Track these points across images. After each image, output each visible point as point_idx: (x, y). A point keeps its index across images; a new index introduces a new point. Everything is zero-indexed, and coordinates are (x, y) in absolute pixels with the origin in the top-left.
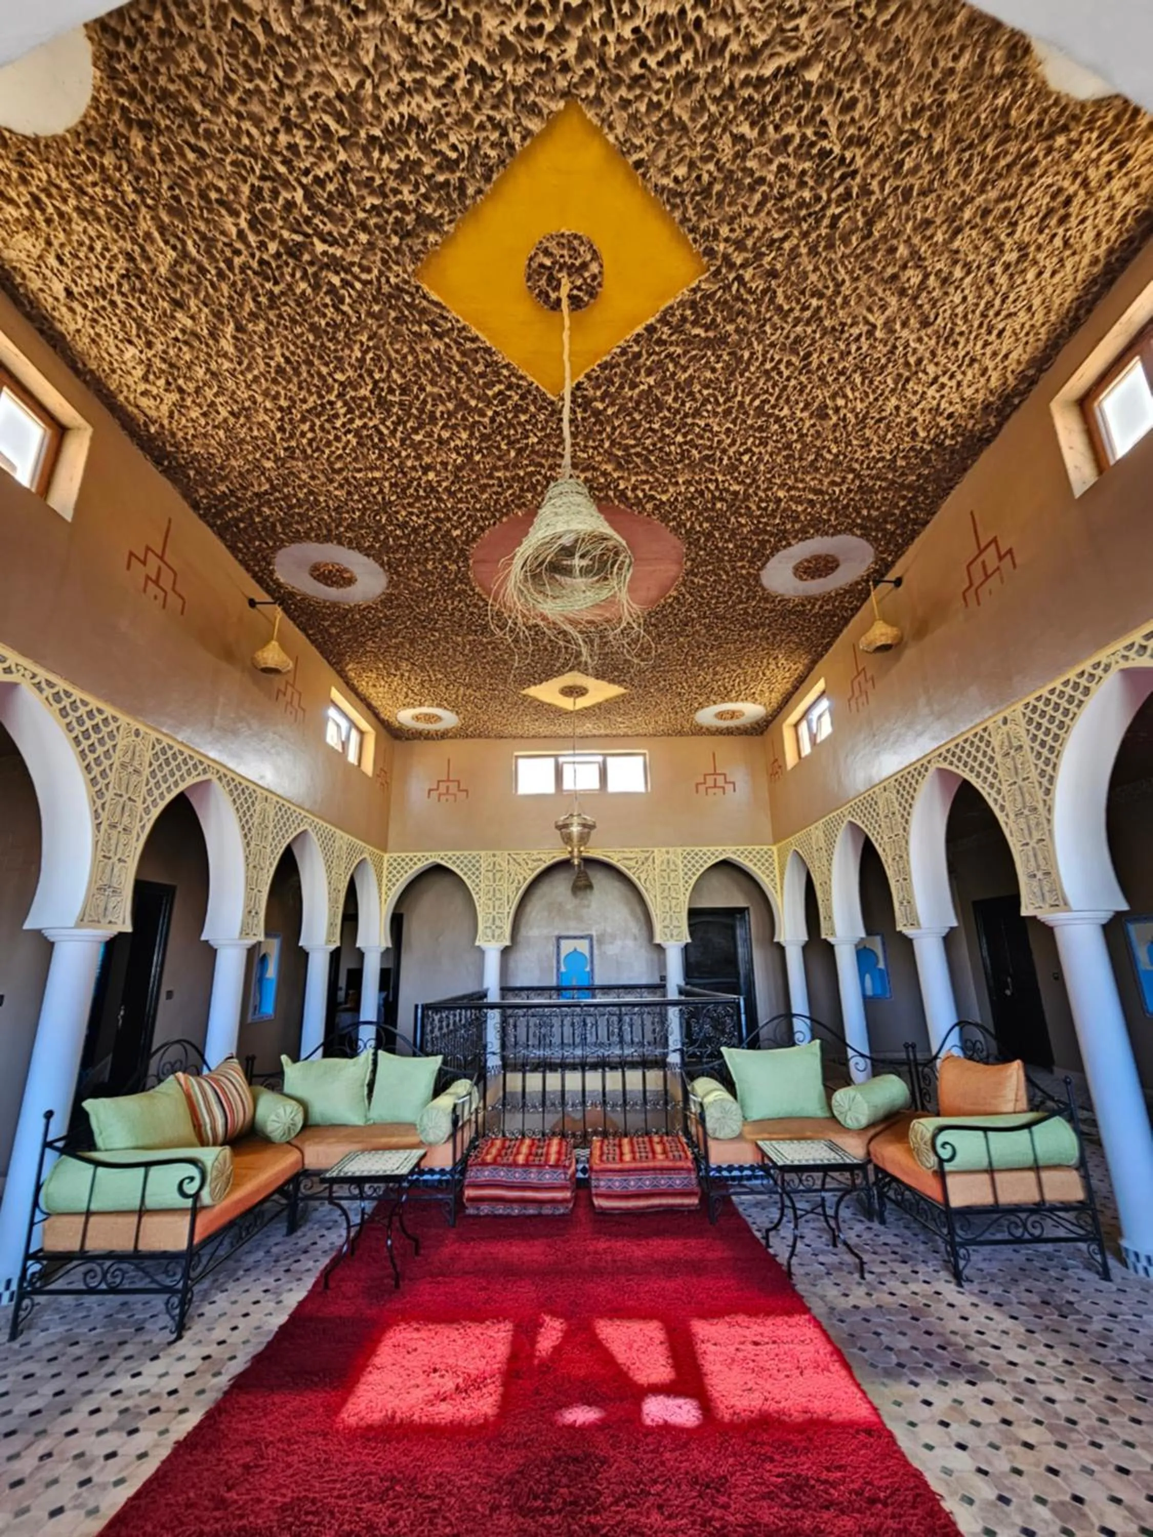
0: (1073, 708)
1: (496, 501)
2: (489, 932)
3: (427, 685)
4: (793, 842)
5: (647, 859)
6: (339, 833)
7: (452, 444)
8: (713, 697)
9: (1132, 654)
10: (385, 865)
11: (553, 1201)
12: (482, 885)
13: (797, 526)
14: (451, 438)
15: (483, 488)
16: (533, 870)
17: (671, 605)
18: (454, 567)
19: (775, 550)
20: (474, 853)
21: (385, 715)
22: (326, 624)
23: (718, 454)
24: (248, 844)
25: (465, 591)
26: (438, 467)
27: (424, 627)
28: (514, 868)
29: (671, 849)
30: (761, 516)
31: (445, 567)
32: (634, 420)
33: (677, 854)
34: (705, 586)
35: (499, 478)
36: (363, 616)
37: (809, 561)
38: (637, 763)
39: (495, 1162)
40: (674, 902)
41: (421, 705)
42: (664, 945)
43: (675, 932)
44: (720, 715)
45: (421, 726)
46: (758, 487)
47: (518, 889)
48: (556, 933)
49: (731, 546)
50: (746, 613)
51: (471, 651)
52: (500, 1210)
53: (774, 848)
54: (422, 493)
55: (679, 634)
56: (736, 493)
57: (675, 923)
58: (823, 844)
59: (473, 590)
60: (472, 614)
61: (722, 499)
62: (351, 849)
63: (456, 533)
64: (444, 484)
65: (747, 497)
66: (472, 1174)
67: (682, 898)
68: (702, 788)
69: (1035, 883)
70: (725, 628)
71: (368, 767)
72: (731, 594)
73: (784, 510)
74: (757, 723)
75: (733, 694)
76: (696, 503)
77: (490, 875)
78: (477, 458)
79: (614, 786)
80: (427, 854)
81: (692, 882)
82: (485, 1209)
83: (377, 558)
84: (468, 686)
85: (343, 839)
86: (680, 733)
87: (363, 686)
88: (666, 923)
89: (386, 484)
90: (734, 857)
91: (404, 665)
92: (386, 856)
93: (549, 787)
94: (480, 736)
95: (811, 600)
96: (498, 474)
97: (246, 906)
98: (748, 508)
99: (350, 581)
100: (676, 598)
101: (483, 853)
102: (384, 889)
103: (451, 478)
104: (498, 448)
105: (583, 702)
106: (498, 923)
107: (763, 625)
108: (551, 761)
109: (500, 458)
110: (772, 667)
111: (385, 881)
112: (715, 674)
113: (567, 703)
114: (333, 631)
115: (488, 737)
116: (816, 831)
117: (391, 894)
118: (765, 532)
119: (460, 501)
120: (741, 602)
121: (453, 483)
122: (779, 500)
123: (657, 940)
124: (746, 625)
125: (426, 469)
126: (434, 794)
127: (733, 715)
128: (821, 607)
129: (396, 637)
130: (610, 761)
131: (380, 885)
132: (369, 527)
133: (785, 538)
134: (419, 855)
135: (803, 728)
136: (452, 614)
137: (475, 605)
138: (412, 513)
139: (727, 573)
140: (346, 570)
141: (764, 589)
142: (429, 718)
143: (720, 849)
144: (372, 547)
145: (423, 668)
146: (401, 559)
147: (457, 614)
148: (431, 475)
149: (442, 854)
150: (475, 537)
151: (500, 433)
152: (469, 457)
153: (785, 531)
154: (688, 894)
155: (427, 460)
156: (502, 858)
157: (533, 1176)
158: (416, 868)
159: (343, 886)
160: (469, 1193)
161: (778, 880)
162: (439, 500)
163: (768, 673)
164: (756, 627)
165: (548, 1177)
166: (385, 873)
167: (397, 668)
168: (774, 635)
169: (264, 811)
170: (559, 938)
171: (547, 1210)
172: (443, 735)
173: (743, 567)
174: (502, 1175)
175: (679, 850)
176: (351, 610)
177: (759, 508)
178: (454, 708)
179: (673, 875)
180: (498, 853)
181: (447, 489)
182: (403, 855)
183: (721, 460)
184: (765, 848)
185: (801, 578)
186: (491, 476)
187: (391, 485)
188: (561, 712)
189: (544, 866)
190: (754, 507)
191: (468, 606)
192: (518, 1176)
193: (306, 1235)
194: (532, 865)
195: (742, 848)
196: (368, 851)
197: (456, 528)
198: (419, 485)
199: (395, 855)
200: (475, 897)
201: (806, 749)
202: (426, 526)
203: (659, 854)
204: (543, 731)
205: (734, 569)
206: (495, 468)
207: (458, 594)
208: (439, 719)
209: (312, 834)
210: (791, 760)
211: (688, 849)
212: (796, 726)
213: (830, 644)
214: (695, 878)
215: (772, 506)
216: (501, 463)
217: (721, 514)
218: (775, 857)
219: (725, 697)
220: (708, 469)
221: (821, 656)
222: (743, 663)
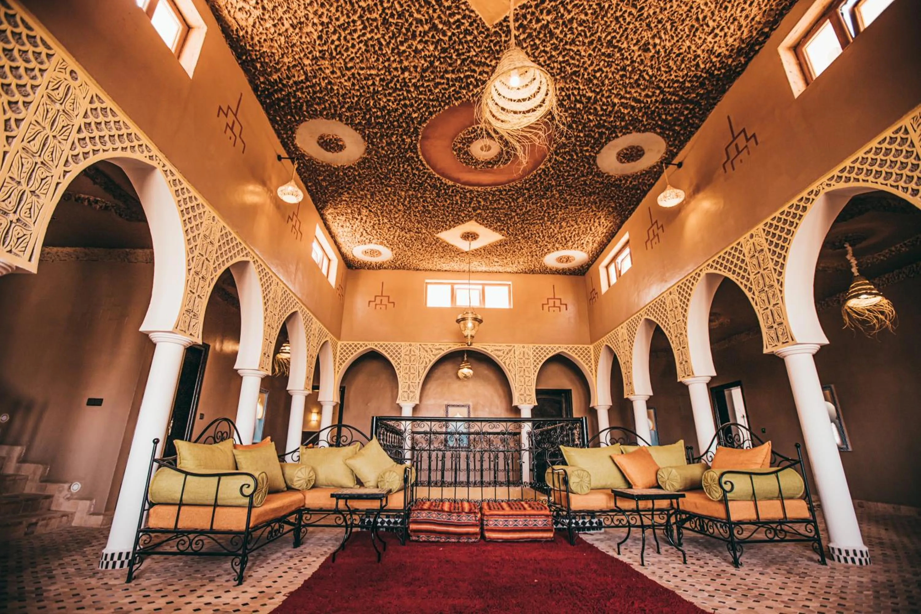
0: (796, 220)
1: (443, 95)
2: (406, 395)
3: (376, 227)
4: (605, 341)
5: (510, 350)
6: (315, 319)
7: (423, 54)
8: (557, 245)
9: (833, 182)
10: (339, 349)
11: (467, 534)
12: (402, 364)
13: (623, 124)
14: (423, 50)
15: (437, 85)
16: (435, 355)
17: (540, 175)
18: (409, 140)
19: (609, 139)
20: (397, 343)
21: (344, 250)
22: (321, 178)
23: (582, 71)
24: (266, 310)
25: (413, 158)
26: (412, 69)
27: (382, 183)
28: (423, 353)
29: (526, 345)
30: (602, 115)
31: (403, 140)
32: (535, 44)
33: (529, 349)
34: (562, 163)
35: (448, 79)
36: (345, 174)
37: (627, 149)
38: (505, 290)
39: (429, 509)
40: (527, 379)
41: (370, 242)
42: (520, 407)
43: (528, 398)
44: (560, 260)
45: (367, 259)
46: (603, 95)
47: (425, 368)
48: (446, 403)
49: (582, 135)
50: (585, 184)
51: (409, 202)
52: (433, 538)
53: (591, 347)
54: (398, 86)
55: (542, 197)
56: (590, 98)
57: (528, 392)
58: (626, 337)
59: (418, 157)
60: (414, 175)
61: (580, 102)
62: (320, 331)
63: (414, 115)
64: (413, 81)
65: (596, 101)
66: (414, 515)
67: (532, 377)
68: (546, 307)
70: (571, 194)
71: (332, 280)
72: (577, 170)
73: (616, 113)
74: (582, 266)
75: (570, 243)
76: (565, 103)
77: (407, 358)
78: (437, 64)
79: (489, 304)
80: (366, 343)
81: (539, 366)
82: (423, 537)
83: (362, 132)
84: (403, 229)
85: (317, 324)
86: (533, 272)
87: (335, 227)
88: (522, 392)
89: (378, 79)
90: (566, 351)
91: (364, 212)
92: (340, 343)
93: (446, 303)
94: (404, 268)
95: (626, 177)
96: (447, 76)
97: (263, 349)
98: (595, 109)
99: (341, 148)
100: (544, 170)
101: (403, 343)
102: (337, 364)
103: (418, 77)
104: (451, 58)
105: (476, 245)
106: (412, 389)
107: (594, 193)
108: (449, 287)
109: (450, 65)
110: (596, 224)
111: (338, 359)
112: (561, 227)
113: (464, 246)
114: (324, 184)
115: (409, 269)
116: (622, 331)
117: (344, 365)
118: (604, 126)
119: (421, 93)
120: (583, 176)
121: (419, 81)
122: (614, 105)
123: (515, 403)
124: (584, 193)
125: (404, 70)
126: (372, 304)
127: (568, 259)
128: (631, 183)
129: (363, 190)
130: (487, 288)
131: (335, 358)
132: (361, 109)
133: (615, 132)
134: (361, 343)
135: (612, 269)
136: (402, 175)
137: (417, 169)
138: (389, 100)
139: (577, 154)
140: (340, 140)
141: (598, 168)
142: (373, 253)
143: (557, 346)
144: (360, 123)
145: (376, 214)
146: (377, 133)
147: (405, 175)
148: (406, 74)
149: (376, 343)
150: (426, 119)
151: (453, 48)
152: (432, 63)
153: (616, 127)
154: (536, 374)
155: (406, 63)
156: (416, 345)
157: (454, 518)
158: (359, 351)
159: (315, 355)
160: (413, 527)
161: (593, 367)
162: (409, 92)
163: (593, 228)
164: (590, 194)
165: (464, 519)
166: (338, 354)
167: (360, 214)
168: (601, 201)
169: (276, 291)
170: (448, 406)
171: (464, 540)
172: (380, 267)
173: (587, 151)
174: (434, 516)
175: (531, 346)
176: (337, 169)
177: (602, 109)
178: (391, 245)
179: (526, 361)
180: (413, 344)
181: (414, 85)
182: (351, 343)
183: (583, 75)
184: (586, 346)
185: (621, 161)
186: (442, 77)
187: (381, 80)
188: (459, 252)
189: (442, 353)
190: (599, 108)
191: (413, 169)
192: (444, 517)
193: (306, 548)
194: (435, 352)
195: (571, 346)
196: (330, 337)
197: (415, 112)
198: (398, 81)
199: (345, 343)
200: (397, 372)
201: (614, 280)
202: (397, 110)
203: (518, 348)
204: (445, 267)
205: (581, 151)
206: (446, 72)
207: (408, 160)
208: (379, 253)
209: (300, 315)
210: (604, 288)
211: (537, 345)
212: (607, 267)
213: (633, 210)
214: (541, 364)
215: (610, 108)
216: (450, 69)
217: (579, 112)
218: (592, 352)
219: (565, 246)
220: (575, 81)
221: (627, 218)
222: (579, 220)
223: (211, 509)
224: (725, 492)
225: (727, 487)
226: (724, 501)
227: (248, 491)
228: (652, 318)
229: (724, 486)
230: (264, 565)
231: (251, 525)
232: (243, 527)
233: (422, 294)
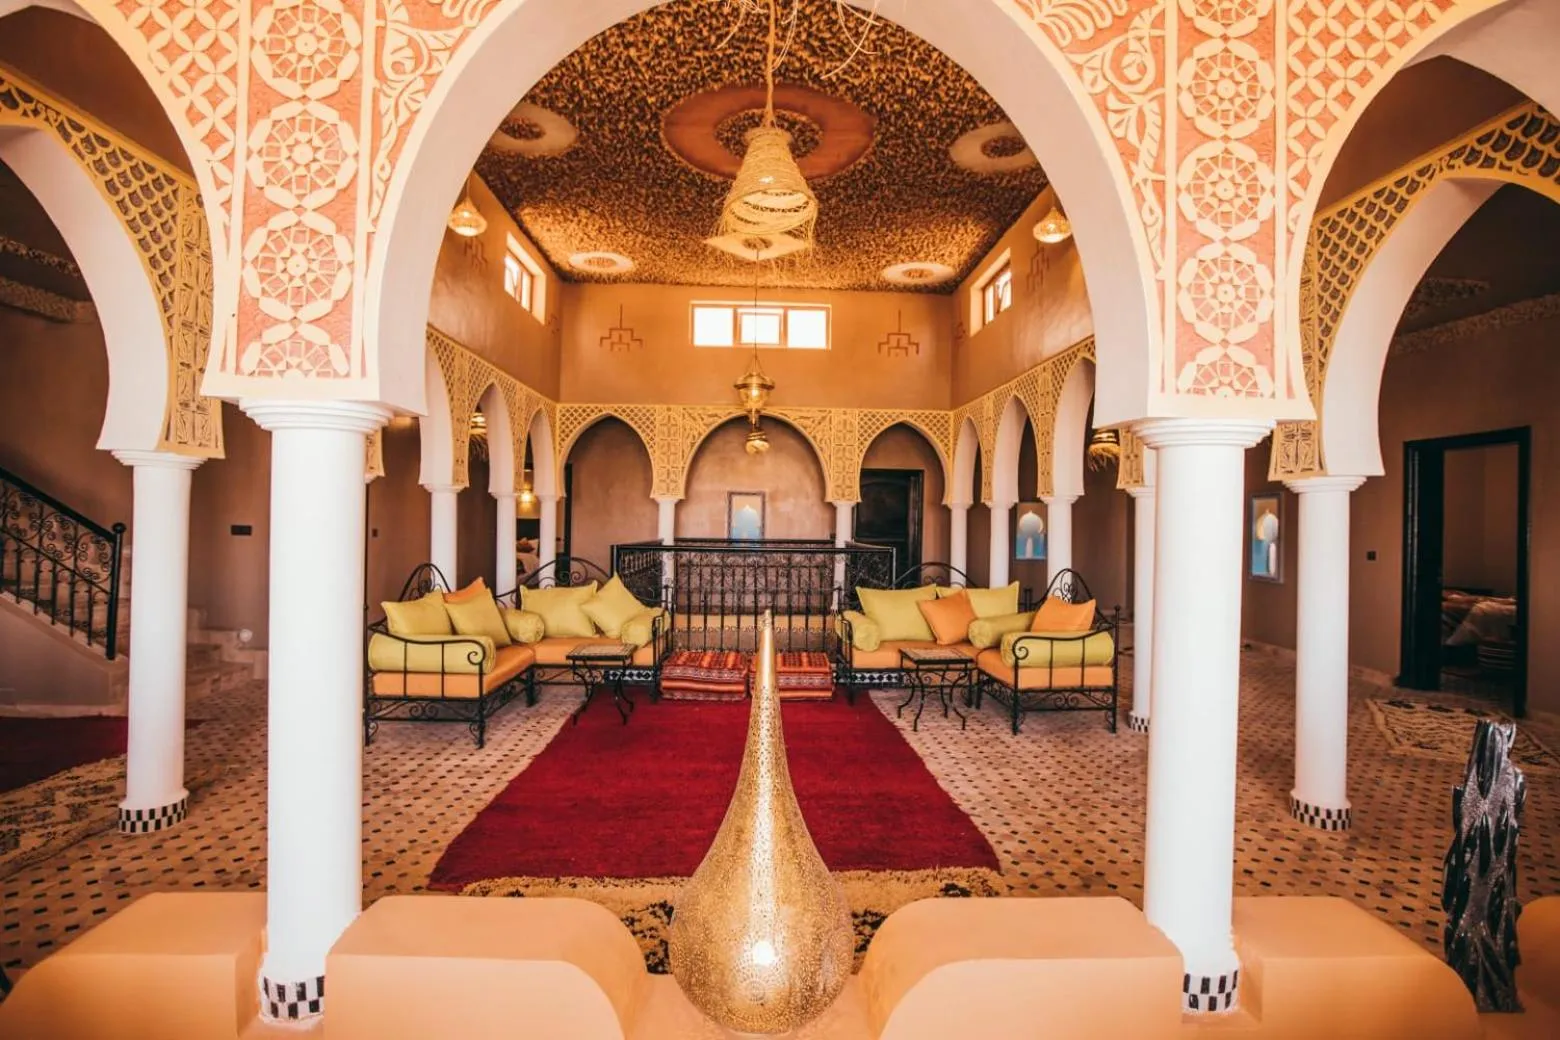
1: (693, 76)
2: (664, 485)
3: (604, 231)
4: (967, 409)
5: (824, 418)
6: (519, 385)
7: (656, 27)
8: (901, 256)
10: (558, 415)
11: (730, 693)
12: (657, 439)
13: (984, 112)
14: (655, 22)
15: (681, 64)
16: (707, 425)
17: (861, 172)
18: (645, 128)
19: (963, 130)
20: (648, 406)
21: (555, 258)
22: (508, 171)
23: (909, 50)
24: (452, 399)
25: (654, 149)
26: (640, 45)
27: (607, 179)
28: (689, 422)
29: (848, 411)
30: (950, 102)
31: (637, 128)
32: (830, 18)
33: (854, 416)
34: (895, 157)
35: (698, 58)
36: (547, 166)
37: (996, 141)
38: (819, 318)
39: (685, 664)
40: (848, 463)
41: (596, 249)
42: (837, 503)
43: (847, 491)
44: (909, 273)
45: (595, 269)
46: (947, 78)
47: (693, 444)
48: (729, 489)
49: (920, 125)
50: (935, 181)
51: (654, 202)
52: (689, 697)
53: (951, 414)
54: (621, 65)
55: (868, 197)
56: (925, 83)
57: (848, 482)
58: (991, 414)
59: (661, 147)
60: (659, 169)
61: (911, 86)
62: (529, 397)
63: (651, 100)
64: (645, 59)
65: (936, 85)
66: (667, 671)
67: (856, 459)
68: (885, 348)
69: (1128, 463)
70: (914, 195)
71: (540, 313)
72: (921, 166)
73: (971, 99)
74: (946, 283)
75: (922, 255)
76: (887, 88)
77: (665, 429)
78: (679, 40)
79: (795, 342)
80: (600, 406)
81: (867, 444)
82: (678, 696)
83: (570, 116)
84: (648, 234)
85: (522, 390)
86: (867, 288)
87: (537, 230)
88: (840, 482)
89: (588, 56)
90: (911, 421)
91: (583, 212)
92: (559, 406)
93: (726, 340)
94: (655, 281)
95: (1001, 175)
96: (696, 53)
97: (455, 456)
98: (937, 95)
99: (538, 135)
100: (865, 165)
101: (657, 407)
102: (558, 439)
103: (651, 55)
104: (701, 32)
105: (765, 254)
106: (672, 476)
107: (952, 193)
108: (729, 312)
109: (700, 41)
110: (961, 231)
111: (558, 432)
112: (904, 235)
113: (750, 255)
114: (515, 179)
115: (663, 283)
116: (988, 402)
117: (565, 444)
118: (953, 115)
119: (659, 73)
120: (930, 172)
121: (653, 58)
122: (966, 91)
123: (829, 498)
124: (934, 193)
125: (627, 46)
126: (607, 343)
127: (921, 274)
128: (1009, 181)
129: (578, 186)
130: (792, 314)
131: (553, 434)
132: (564, 90)
133: (972, 121)
134: (592, 406)
135: (990, 293)
136: (639, 169)
137: (663, 162)
138: (609, 81)
139: (917, 147)
140: (536, 125)
141: (953, 163)
142: (601, 262)
143: (898, 411)
144: (566, 107)
145: (602, 216)
146: (593, 119)
147: (644, 169)
148: (633, 52)
149: (616, 406)
150: (669, 104)
151: (703, 21)
152: (671, 39)
153: (972, 116)
154: (862, 455)
155: (630, 38)
156: (677, 410)
157: (714, 675)
158: (589, 419)
159: (524, 438)
160: (665, 684)
161: (951, 445)
162: (638, 71)
163: (957, 237)
164: (946, 195)
165: (726, 676)
166: (558, 424)
167: (576, 214)
168: (964, 205)
169: (461, 368)
170: (731, 494)
171: (725, 698)
172: (616, 279)
173: (932, 143)
174: (690, 672)
175: (857, 411)
176: (535, 160)
177: (947, 94)
178: (631, 253)
179: (848, 436)
180: (672, 406)
181: (647, 65)
182: (576, 406)
183: (912, 54)
184: (943, 413)
185: (988, 155)
186: (690, 54)
187: (592, 57)
188: (742, 264)
189: (720, 421)
190: (942, 95)
191: (655, 162)
192: (703, 674)
193: (543, 707)
194: (708, 420)
195: (919, 412)
196: (543, 402)
197: (651, 95)
198: (620, 58)
199: (568, 406)
200: (650, 451)
201: (990, 316)
202: (621, 92)
203: (837, 414)
204: (722, 280)
205: (923, 143)
206: (695, 48)
207: (647, 151)
208: (612, 263)
209: (499, 389)
210: (975, 325)
211: (866, 411)
212: (984, 289)
213: (1018, 215)
214: (870, 440)
215: (960, 94)
216: (701, 45)
217: (910, 99)
218: (951, 422)
219: (913, 255)
220: (899, 61)
221: (1010, 225)
222: (932, 227)
223: (440, 677)
224: (1017, 658)
225: (1020, 654)
226: (1016, 667)
227: (477, 659)
228: (1022, 398)
229: (1017, 652)
230: (500, 727)
231: (484, 692)
232: (476, 694)
233: (686, 325)
